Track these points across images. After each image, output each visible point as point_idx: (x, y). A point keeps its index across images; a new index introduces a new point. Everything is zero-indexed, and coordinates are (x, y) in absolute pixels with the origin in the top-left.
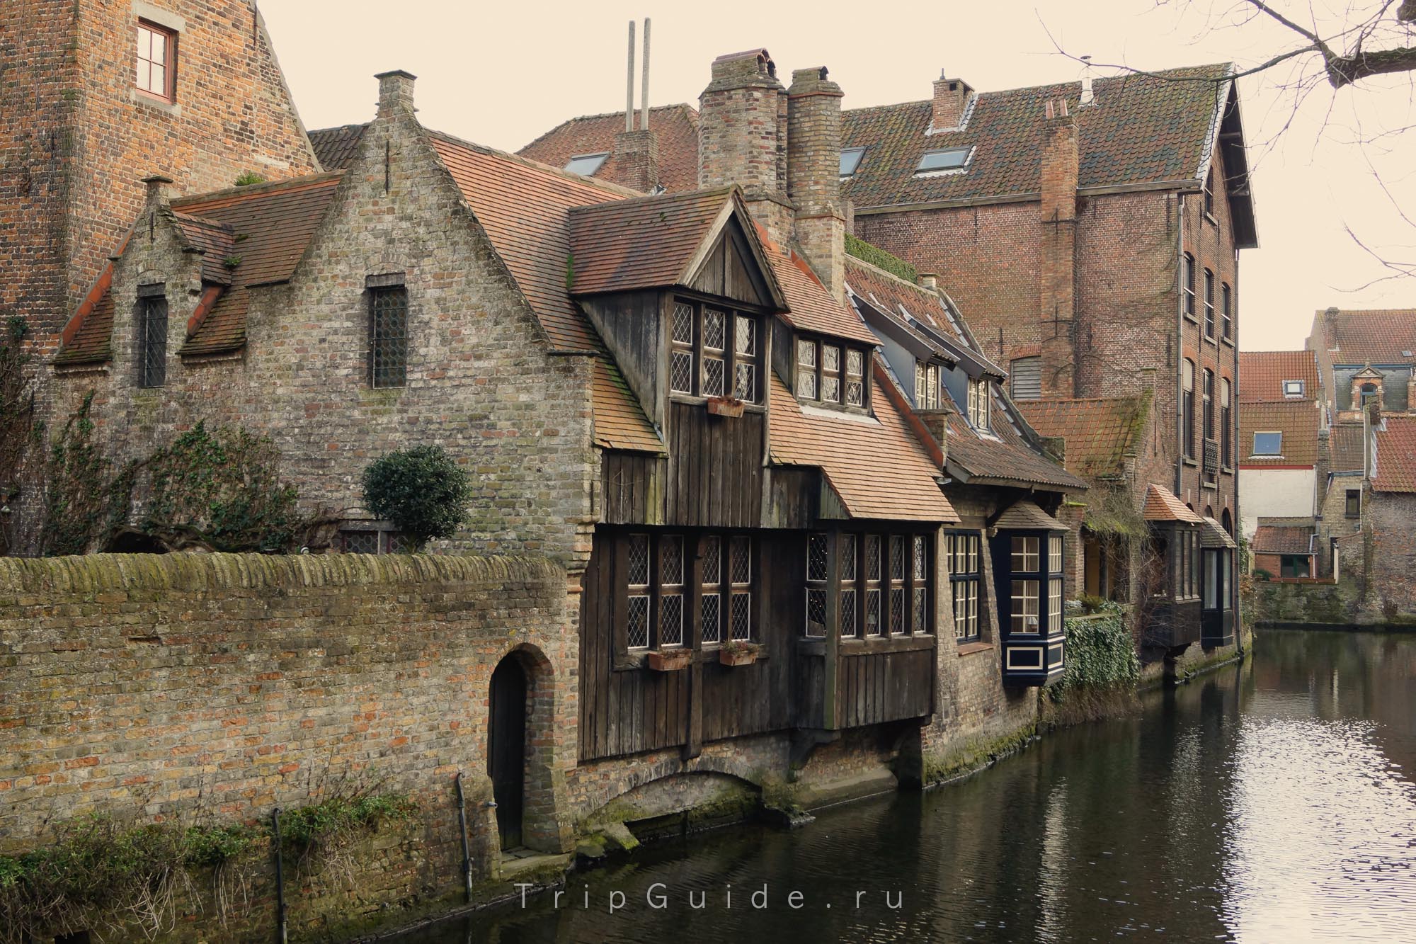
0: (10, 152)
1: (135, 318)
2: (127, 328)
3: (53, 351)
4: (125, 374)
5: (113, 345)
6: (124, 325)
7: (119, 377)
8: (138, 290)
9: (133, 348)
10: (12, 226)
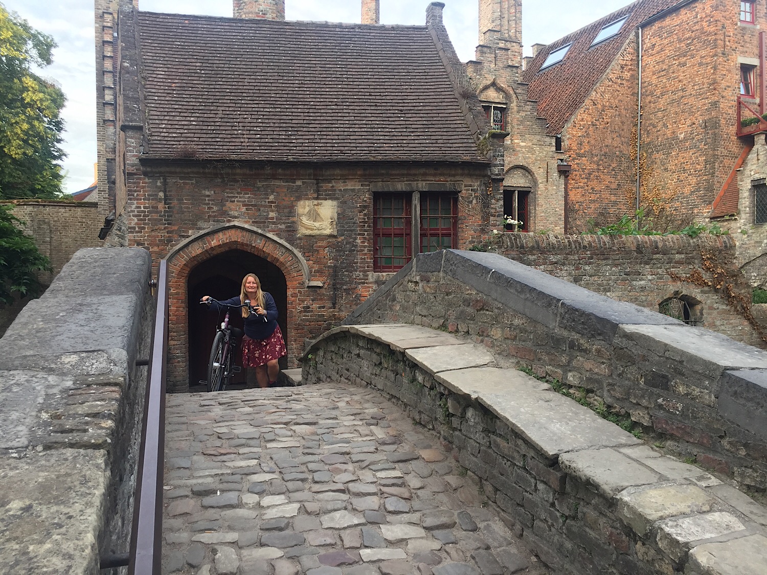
0: (685, 132)
1: (750, 195)
2: (746, 199)
3: (708, 212)
4: (746, 219)
5: (739, 207)
6: (745, 198)
7: (742, 221)
8: (751, 183)
9: (749, 208)
10: (687, 162)
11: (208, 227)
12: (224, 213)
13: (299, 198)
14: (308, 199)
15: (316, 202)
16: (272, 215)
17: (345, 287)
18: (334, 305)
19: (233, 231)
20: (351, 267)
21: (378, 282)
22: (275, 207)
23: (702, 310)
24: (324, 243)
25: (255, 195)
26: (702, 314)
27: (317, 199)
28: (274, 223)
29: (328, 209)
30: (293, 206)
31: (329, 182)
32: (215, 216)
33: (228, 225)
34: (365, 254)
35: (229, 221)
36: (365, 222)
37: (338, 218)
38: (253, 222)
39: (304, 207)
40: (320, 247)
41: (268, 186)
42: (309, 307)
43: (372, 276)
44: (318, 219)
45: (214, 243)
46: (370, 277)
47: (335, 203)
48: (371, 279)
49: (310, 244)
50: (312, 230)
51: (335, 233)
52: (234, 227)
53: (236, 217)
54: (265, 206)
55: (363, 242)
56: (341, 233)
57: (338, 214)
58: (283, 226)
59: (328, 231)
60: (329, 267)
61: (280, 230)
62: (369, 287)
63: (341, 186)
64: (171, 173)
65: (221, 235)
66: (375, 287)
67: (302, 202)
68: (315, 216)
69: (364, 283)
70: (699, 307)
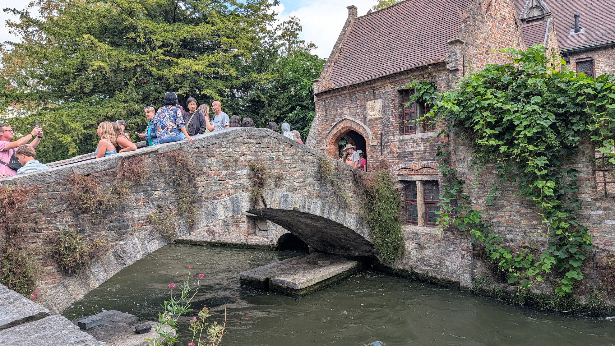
11: (337, 120)
12: (342, 113)
13: (367, 101)
14: (371, 100)
15: (374, 101)
16: (358, 111)
17: (386, 145)
18: (382, 154)
19: (345, 121)
20: (387, 133)
21: (399, 141)
22: (359, 107)
24: (377, 122)
25: (352, 102)
27: (374, 99)
28: (359, 115)
29: (378, 104)
30: (365, 106)
31: (378, 90)
32: (340, 115)
33: (344, 118)
34: (394, 126)
35: (344, 116)
36: (393, 108)
37: (383, 108)
38: (352, 116)
39: (369, 105)
40: (376, 124)
41: (356, 97)
42: (372, 156)
43: (397, 138)
44: (375, 110)
45: (340, 128)
46: (396, 138)
47: (381, 100)
48: (396, 140)
49: (371, 124)
50: (372, 116)
51: (381, 116)
52: (345, 119)
53: (346, 114)
54: (356, 107)
55: (392, 119)
56: (384, 115)
57: (383, 106)
58: (362, 116)
59: (378, 116)
60: (379, 135)
61: (361, 118)
62: (395, 144)
63: (383, 90)
64: (326, 98)
65: (342, 123)
66: (398, 143)
67: (368, 103)
68: (373, 109)
69: (393, 142)
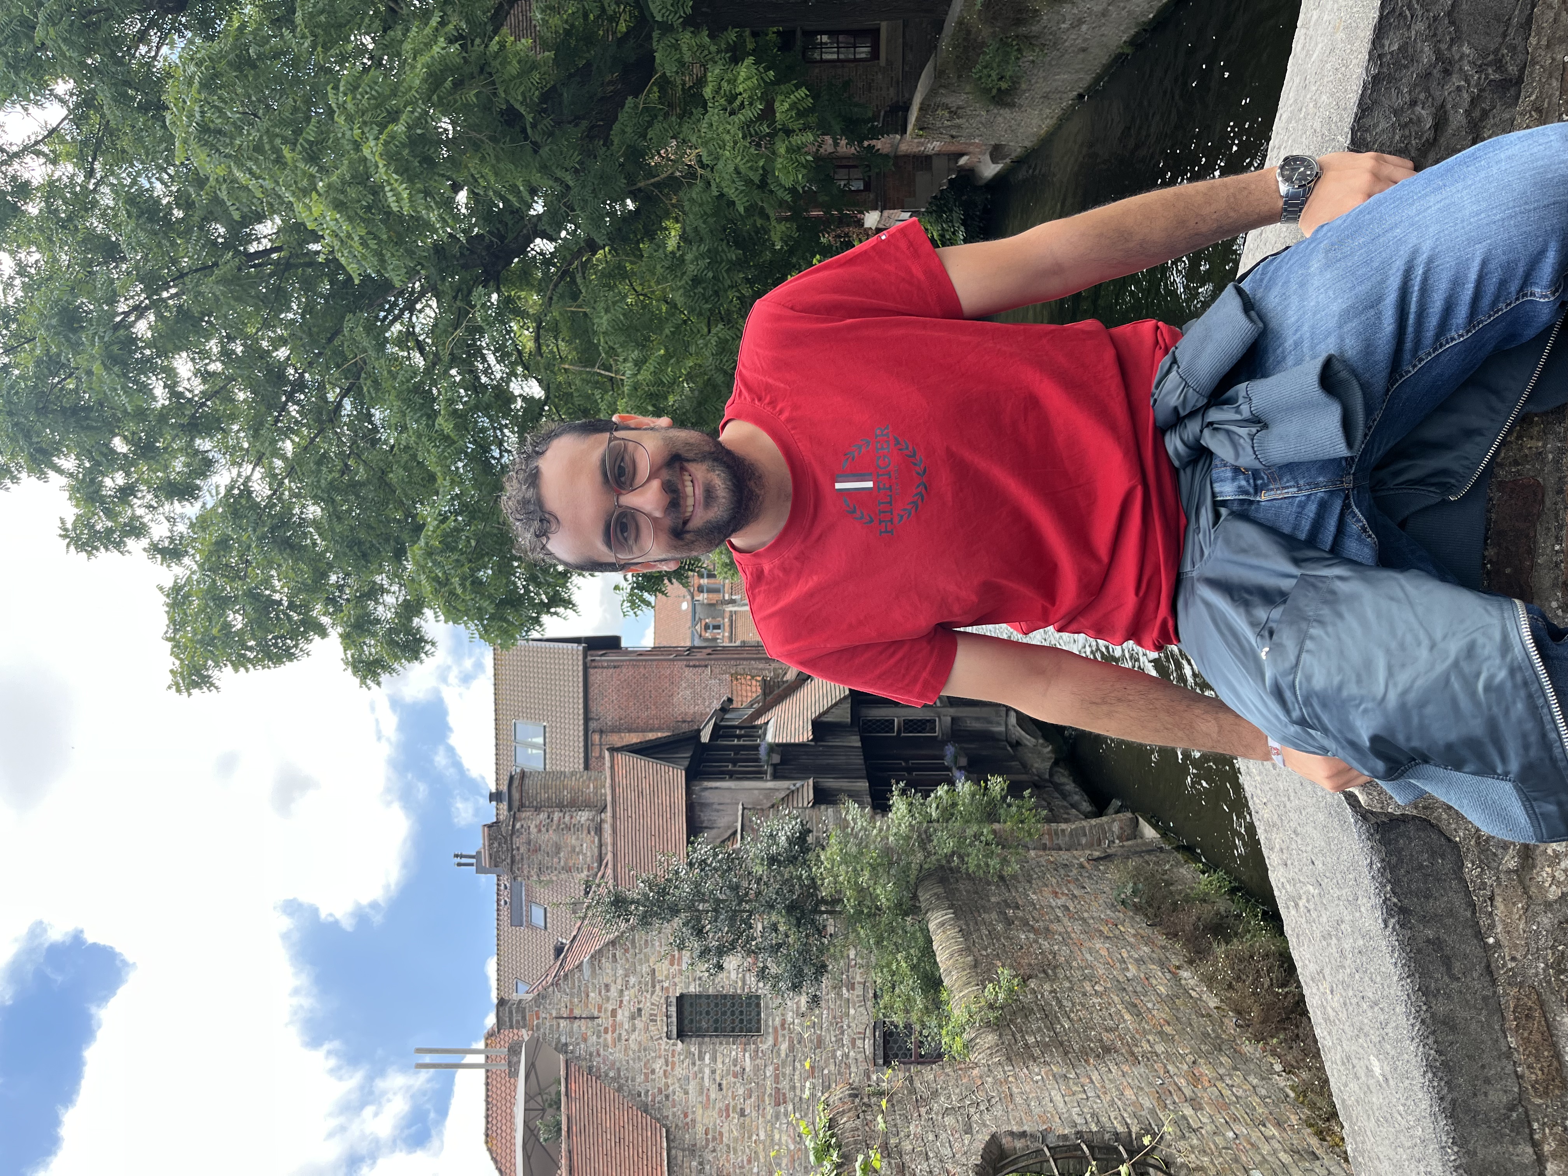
23: (1012, 1133)
26: (1023, 1134)
70: (1006, 1141)
